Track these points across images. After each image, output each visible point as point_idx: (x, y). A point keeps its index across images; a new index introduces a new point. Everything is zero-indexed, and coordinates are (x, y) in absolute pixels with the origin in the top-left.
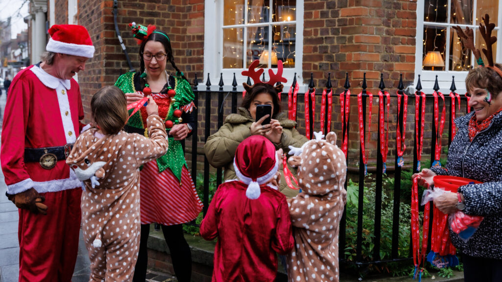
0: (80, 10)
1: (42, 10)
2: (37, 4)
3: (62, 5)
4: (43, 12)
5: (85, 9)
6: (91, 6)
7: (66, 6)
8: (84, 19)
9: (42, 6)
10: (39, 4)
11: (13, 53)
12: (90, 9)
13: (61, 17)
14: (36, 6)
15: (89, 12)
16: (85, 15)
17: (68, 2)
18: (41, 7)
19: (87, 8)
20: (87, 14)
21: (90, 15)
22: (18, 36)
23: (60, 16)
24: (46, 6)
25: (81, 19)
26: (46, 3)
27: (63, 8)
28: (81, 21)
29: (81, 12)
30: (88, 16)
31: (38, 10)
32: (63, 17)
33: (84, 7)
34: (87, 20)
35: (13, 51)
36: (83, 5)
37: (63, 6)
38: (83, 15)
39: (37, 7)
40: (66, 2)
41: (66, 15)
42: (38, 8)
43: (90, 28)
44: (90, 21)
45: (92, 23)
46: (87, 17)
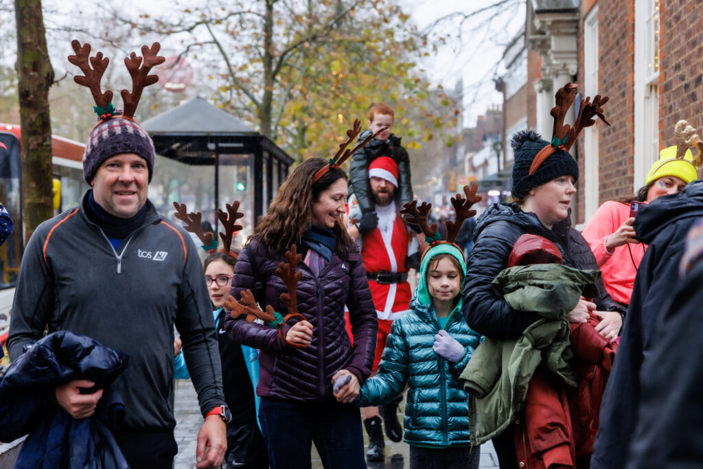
0: (666, 73)
1: (567, 70)
2: (556, 59)
3: (617, 62)
4: (568, 74)
5: (679, 73)
6: (695, 66)
7: (629, 64)
8: (677, 92)
9: (567, 62)
10: (561, 58)
11: (471, 160)
12: (692, 73)
13: (616, 86)
14: (554, 62)
15: (690, 79)
16: (679, 85)
17: (633, 56)
18: (565, 65)
19: (685, 70)
20: (683, 83)
21: (692, 86)
22: (480, 121)
23: (612, 84)
24: (575, 61)
25: (668, 92)
26: (574, 55)
27: (620, 69)
28: (668, 98)
29: (669, 79)
30: (687, 86)
31: (558, 70)
32: (620, 87)
33: (678, 67)
34: (685, 95)
35: (469, 155)
36: (674, 64)
37: (621, 63)
38: (674, 84)
39: (557, 65)
40: (629, 55)
41: (629, 83)
42: (559, 68)
43: (692, 112)
44: (693, 97)
45: (698, 102)
46: (683, 90)
